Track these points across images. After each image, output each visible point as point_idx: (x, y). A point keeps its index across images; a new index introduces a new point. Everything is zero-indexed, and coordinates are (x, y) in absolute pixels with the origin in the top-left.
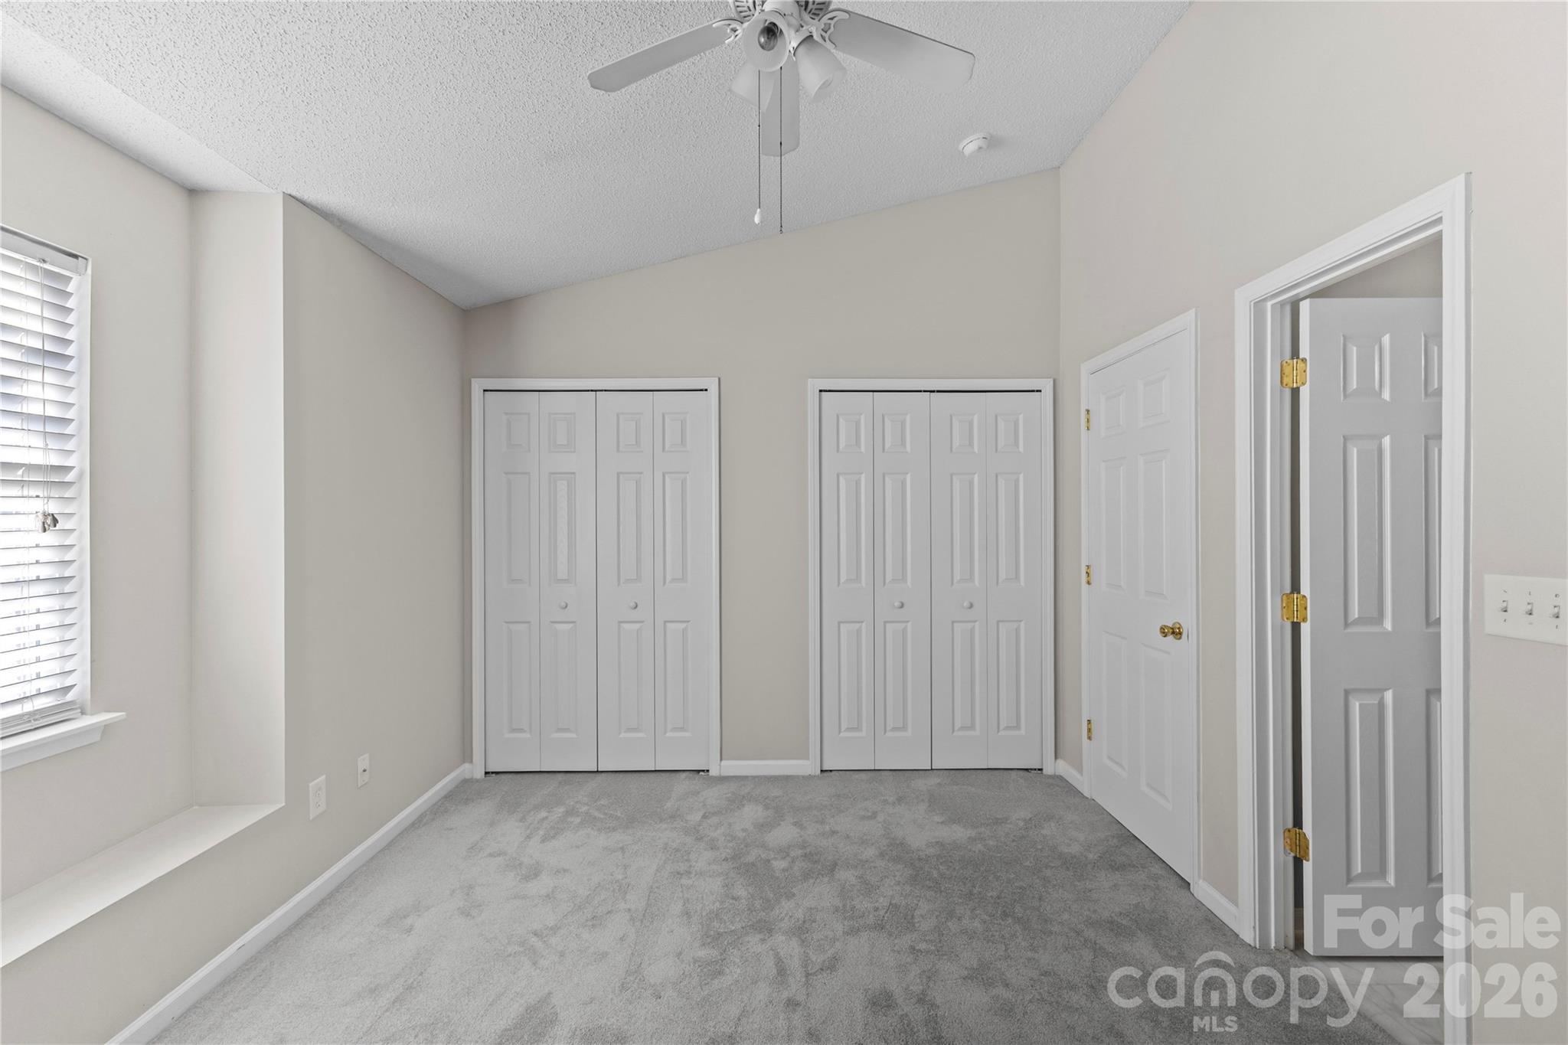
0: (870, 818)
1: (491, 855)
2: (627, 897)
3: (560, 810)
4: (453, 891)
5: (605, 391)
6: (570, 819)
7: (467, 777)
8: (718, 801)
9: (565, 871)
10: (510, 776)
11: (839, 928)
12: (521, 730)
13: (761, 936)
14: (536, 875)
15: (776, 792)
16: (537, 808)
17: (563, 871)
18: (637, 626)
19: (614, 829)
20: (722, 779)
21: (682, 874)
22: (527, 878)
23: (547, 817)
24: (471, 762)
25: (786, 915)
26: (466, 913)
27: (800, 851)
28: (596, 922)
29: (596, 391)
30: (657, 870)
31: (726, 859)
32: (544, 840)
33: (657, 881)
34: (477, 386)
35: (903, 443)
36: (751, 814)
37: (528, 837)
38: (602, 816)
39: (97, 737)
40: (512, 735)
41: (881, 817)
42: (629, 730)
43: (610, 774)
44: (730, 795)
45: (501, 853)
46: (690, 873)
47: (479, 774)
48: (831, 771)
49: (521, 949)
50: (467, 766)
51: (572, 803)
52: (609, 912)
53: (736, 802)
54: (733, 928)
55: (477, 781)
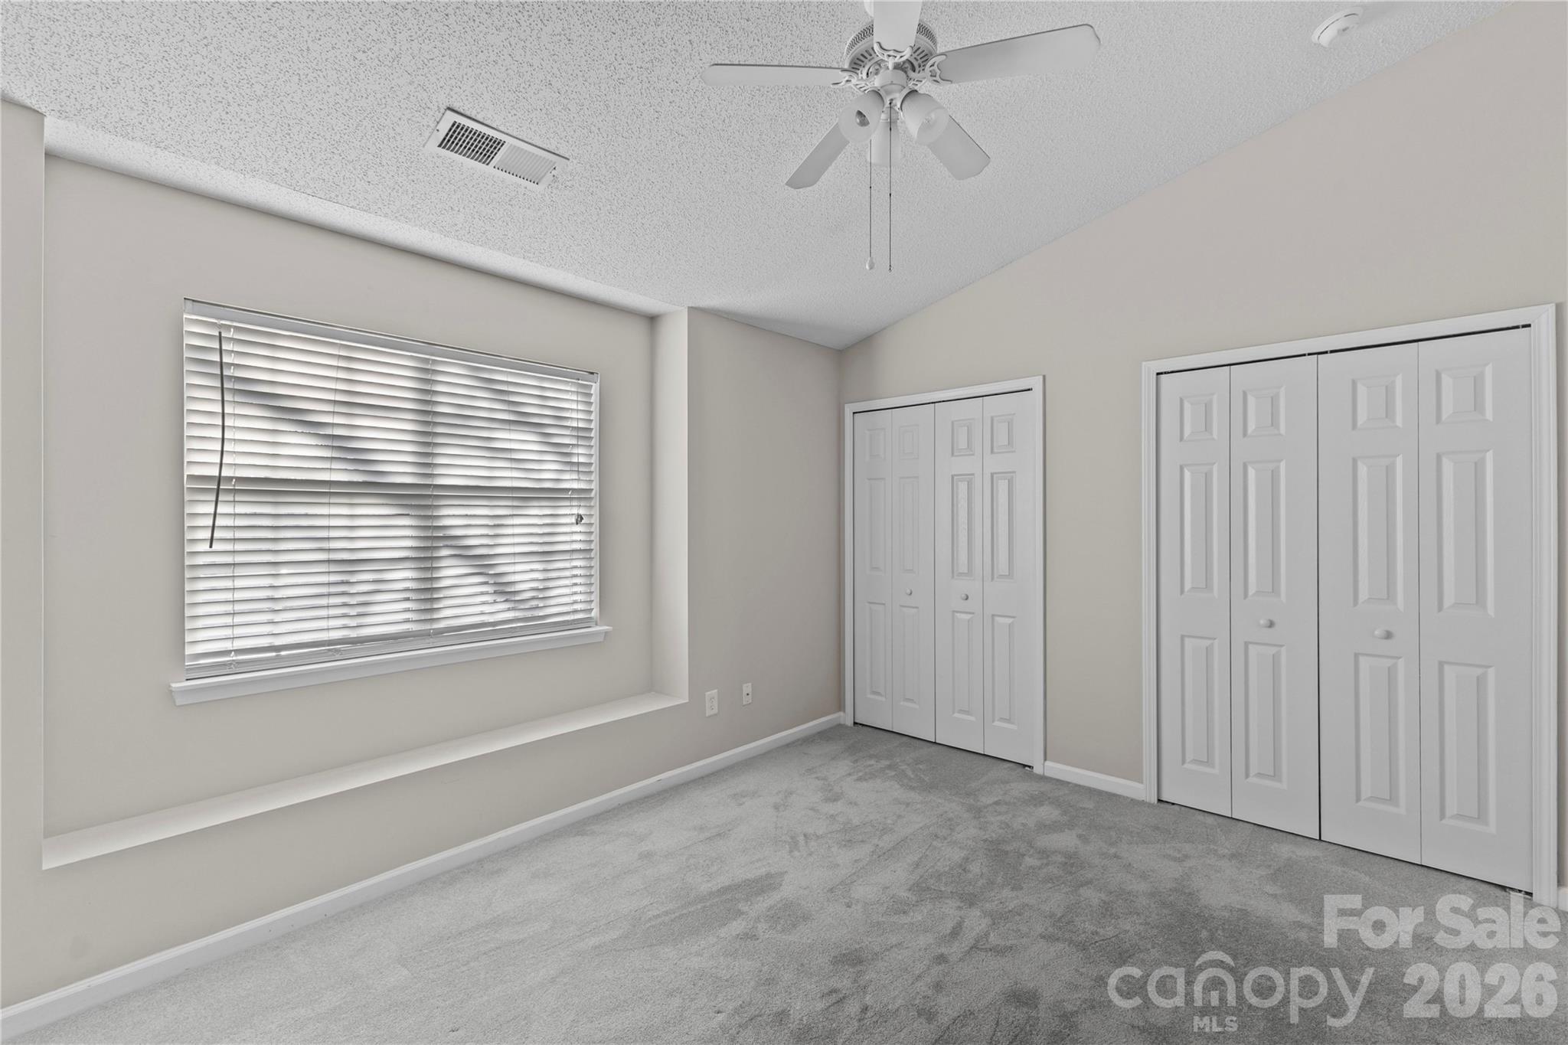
0: (1175, 859)
1: (817, 778)
2: (884, 837)
3: (885, 763)
4: (780, 792)
5: (943, 401)
6: (887, 771)
7: (842, 723)
8: (1021, 795)
9: (856, 804)
10: (870, 729)
11: (1039, 929)
12: (878, 694)
13: (958, 904)
14: (835, 800)
15: (1089, 805)
16: (871, 757)
17: (853, 803)
18: (970, 616)
19: (912, 788)
20: (1043, 778)
21: (938, 838)
22: (827, 800)
23: (873, 765)
24: (844, 711)
25: (999, 899)
26: (776, 807)
27: (1063, 859)
28: (849, 843)
29: (934, 403)
30: (921, 828)
31: (985, 841)
32: (859, 779)
33: (915, 835)
34: (849, 409)
35: (1274, 423)
36: (1047, 813)
37: (850, 774)
38: (912, 776)
39: (600, 639)
40: (872, 697)
41: (1188, 864)
42: (961, 711)
43: (945, 747)
44: (1037, 793)
45: (825, 779)
46: (945, 839)
47: (849, 722)
48: (1173, 804)
49: (790, 840)
50: (842, 714)
51: (898, 761)
52: (862, 841)
53: (1037, 800)
54: (943, 889)
55: (847, 727)
